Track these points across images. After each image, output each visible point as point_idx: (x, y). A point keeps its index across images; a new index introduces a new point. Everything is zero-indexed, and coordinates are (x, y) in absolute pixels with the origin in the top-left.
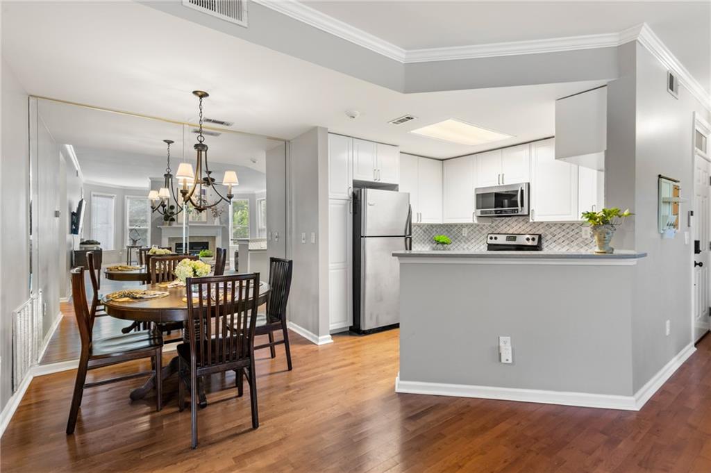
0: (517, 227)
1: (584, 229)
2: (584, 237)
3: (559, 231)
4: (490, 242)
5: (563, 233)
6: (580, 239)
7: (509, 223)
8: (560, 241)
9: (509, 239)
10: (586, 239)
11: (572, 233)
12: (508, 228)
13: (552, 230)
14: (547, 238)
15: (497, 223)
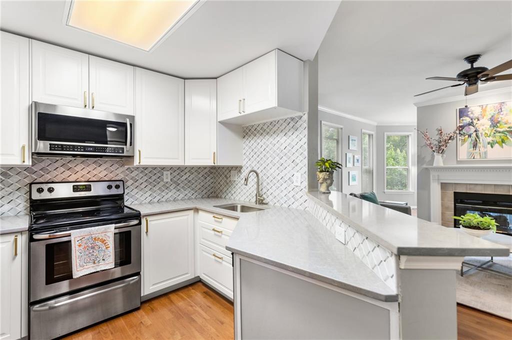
0: (85, 172)
1: (165, 173)
2: (165, 180)
3: (141, 175)
4: (36, 196)
5: (146, 178)
6: (162, 183)
7: (70, 165)
8: (143, 186)
9: (76, 189)
10: (167, 182)
11: (154, 178)
12: (68, 173)
13: (133, 175)
14: (129, 183)
15: (42, 165)
